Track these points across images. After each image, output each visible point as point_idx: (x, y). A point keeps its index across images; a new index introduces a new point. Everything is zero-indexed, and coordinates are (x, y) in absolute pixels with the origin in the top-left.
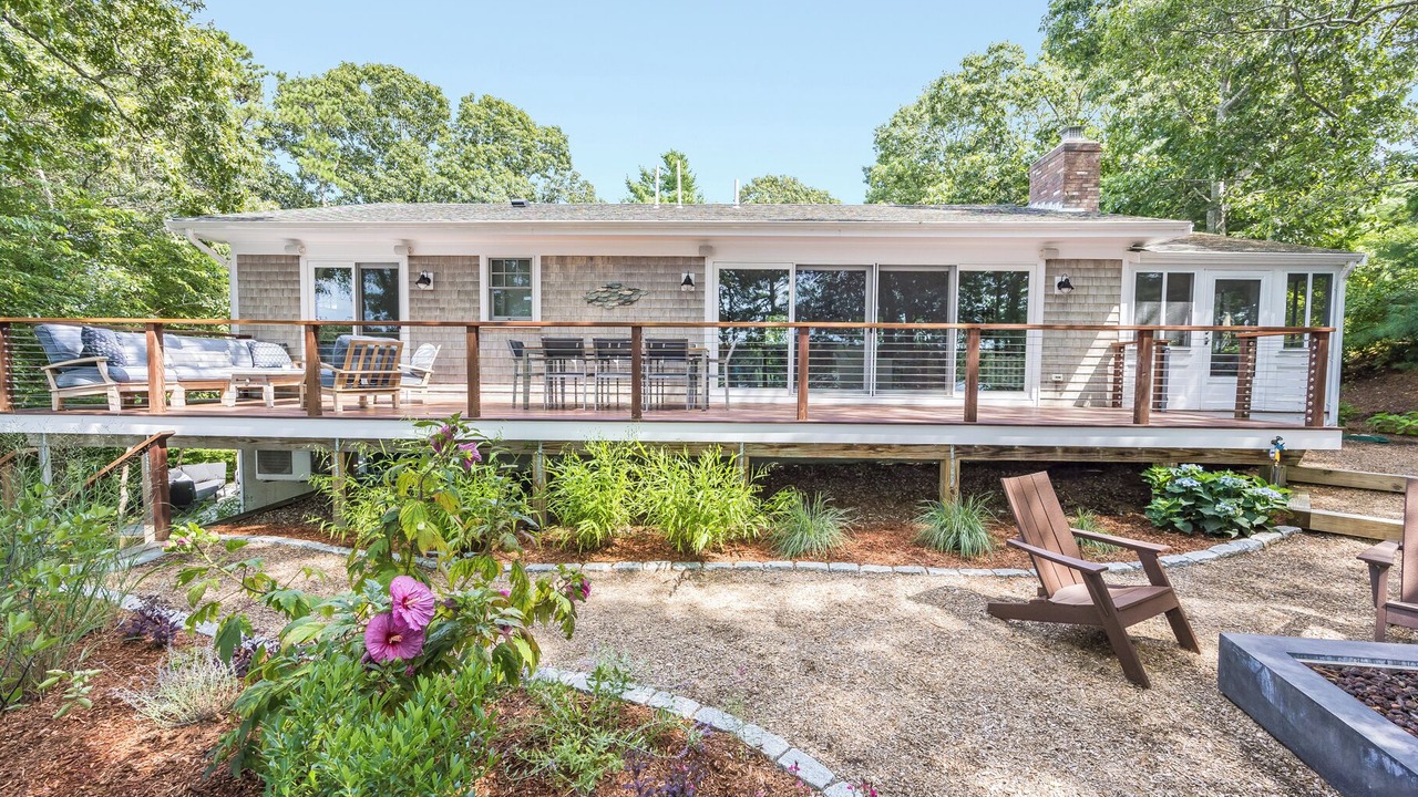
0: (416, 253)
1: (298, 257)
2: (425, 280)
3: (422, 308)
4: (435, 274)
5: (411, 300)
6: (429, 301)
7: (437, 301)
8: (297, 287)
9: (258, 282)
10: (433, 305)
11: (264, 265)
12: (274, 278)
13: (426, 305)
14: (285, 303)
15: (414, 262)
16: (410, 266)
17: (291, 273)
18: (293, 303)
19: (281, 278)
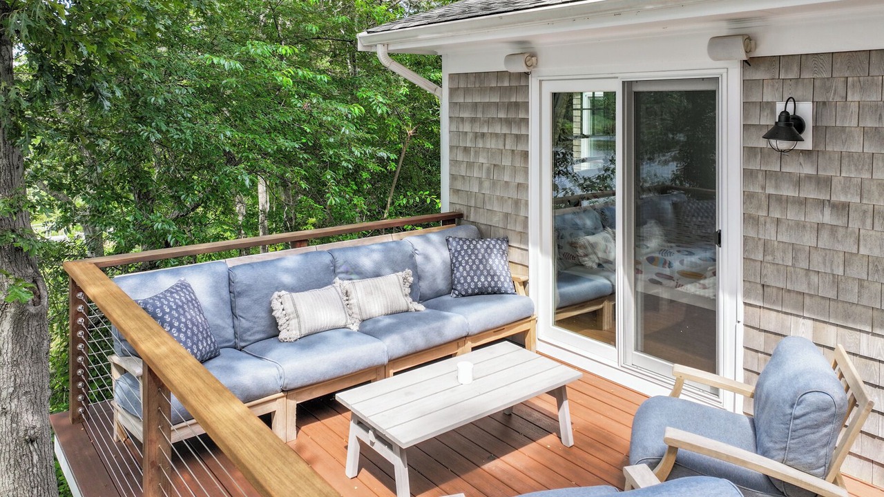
0: (764, 50)
1: (527, 74)
2: (791, 127)
3: (780, 199)
4: (819, 107)
5: (748, 175)
6: (799, 182)
7: (825, 183)
8: (523, 132)
9: (473, 120)
10: (810, 193)
11: (482, 90)
12: (492, 114)
13: (788, 191)
14: (507, 162)
15: (758, 75)
16: (747, 85)
17: (517, 104)
18: (518, 163)
19: (502, 115)
